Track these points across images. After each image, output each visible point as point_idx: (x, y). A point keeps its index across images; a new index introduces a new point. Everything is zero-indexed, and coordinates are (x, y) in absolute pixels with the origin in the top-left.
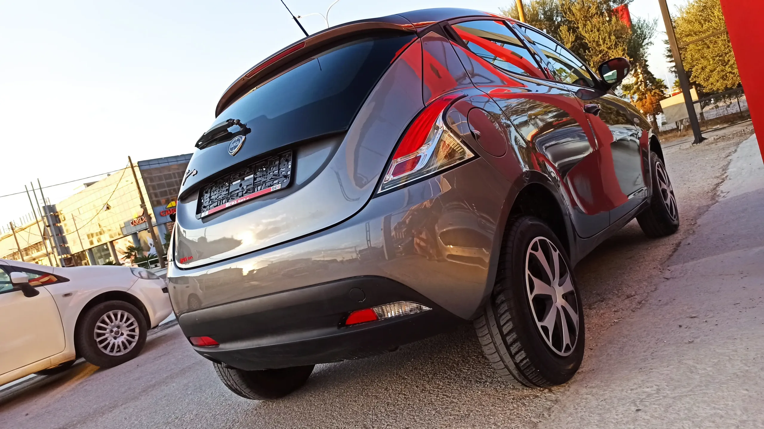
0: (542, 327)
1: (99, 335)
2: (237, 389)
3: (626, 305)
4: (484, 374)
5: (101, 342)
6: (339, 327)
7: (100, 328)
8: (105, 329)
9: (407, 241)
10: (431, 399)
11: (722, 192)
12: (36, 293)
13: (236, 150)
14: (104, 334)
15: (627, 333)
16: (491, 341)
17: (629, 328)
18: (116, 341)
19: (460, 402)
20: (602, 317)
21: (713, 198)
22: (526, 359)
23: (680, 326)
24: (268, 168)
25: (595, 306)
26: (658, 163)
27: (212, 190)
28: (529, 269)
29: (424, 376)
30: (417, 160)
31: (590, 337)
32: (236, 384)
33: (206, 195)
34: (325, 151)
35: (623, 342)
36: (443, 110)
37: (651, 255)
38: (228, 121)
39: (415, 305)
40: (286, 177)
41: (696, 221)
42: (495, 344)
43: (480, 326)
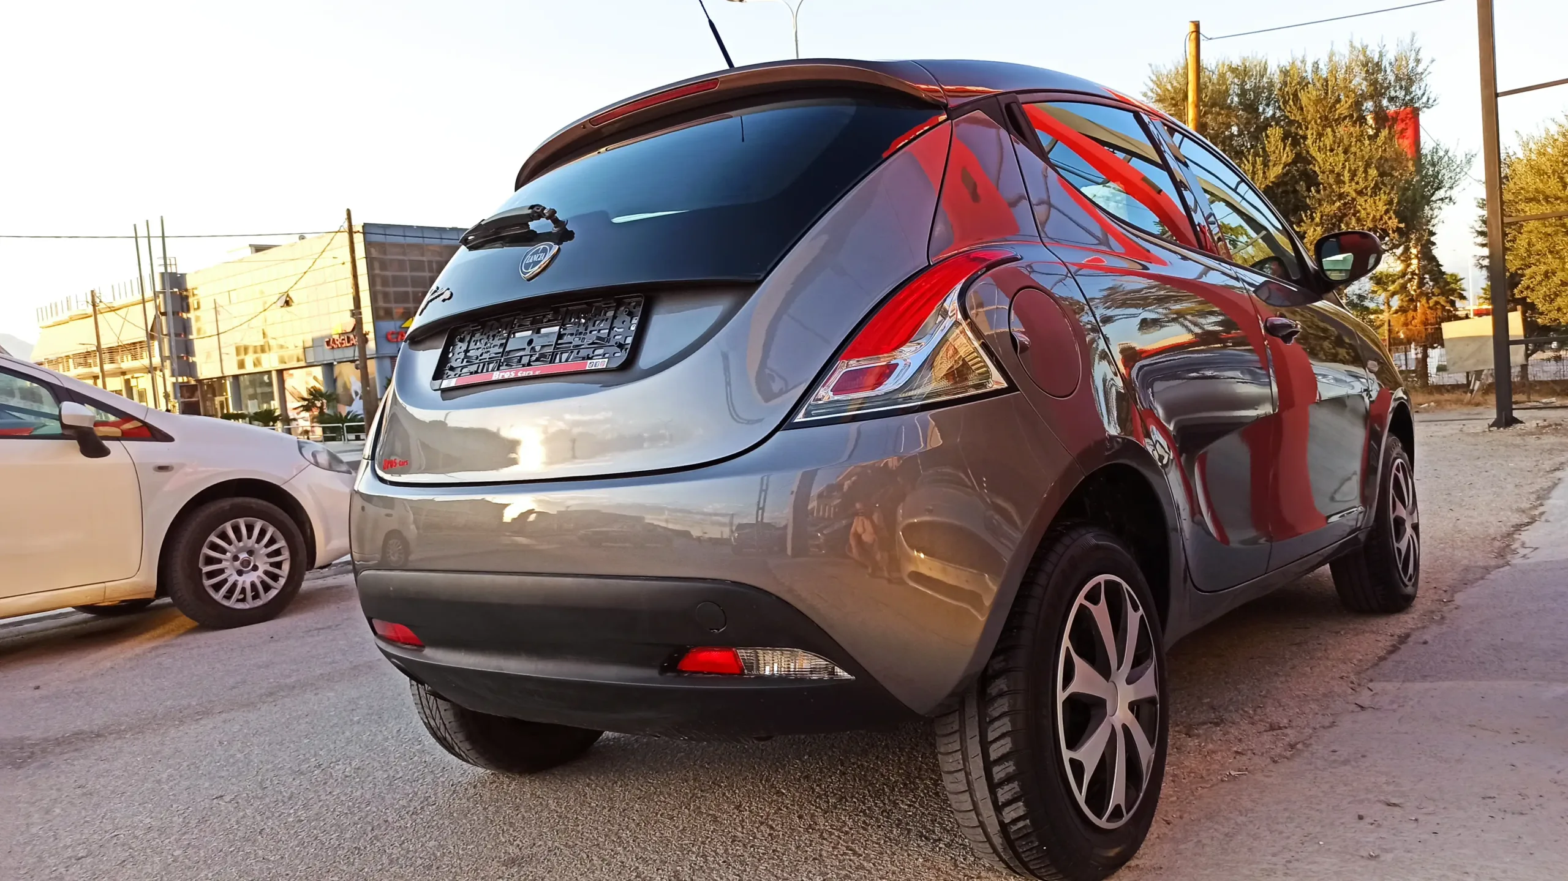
0: (1072, 761)
1: (210, 561)
3: (1263, 744)
4: (939, 823)
5: (211, 575)
6: (663, 670)
7: (214, 547)
8: (224, 551)
9: (836, 526)
10: (821, 850)
11: (1523, 545)
12: (105, 452)
13: (536, 269)
14: (219, 561)
16: (961, 767)
17: (1256, 796)
18: (241, 579)
20: (1208, 758)
21: (1501, 554)
22: (1025, 820)
23: (1361, 818)
24: (590, 319)
25: (1201, 732)
26: (1399, 461)
27: (473, 339)
28: (1071, 637)
30: (889, 370)
31: (1171, 796)
33: (460, 344)
34: (709, 311)
36: (963, 281)
37: (1342, 648)
38: (532, 207)
39: (822, 663)
40: (621, 346)
41: (1453, 597)
42: (968, 774)
43: (945, 732)
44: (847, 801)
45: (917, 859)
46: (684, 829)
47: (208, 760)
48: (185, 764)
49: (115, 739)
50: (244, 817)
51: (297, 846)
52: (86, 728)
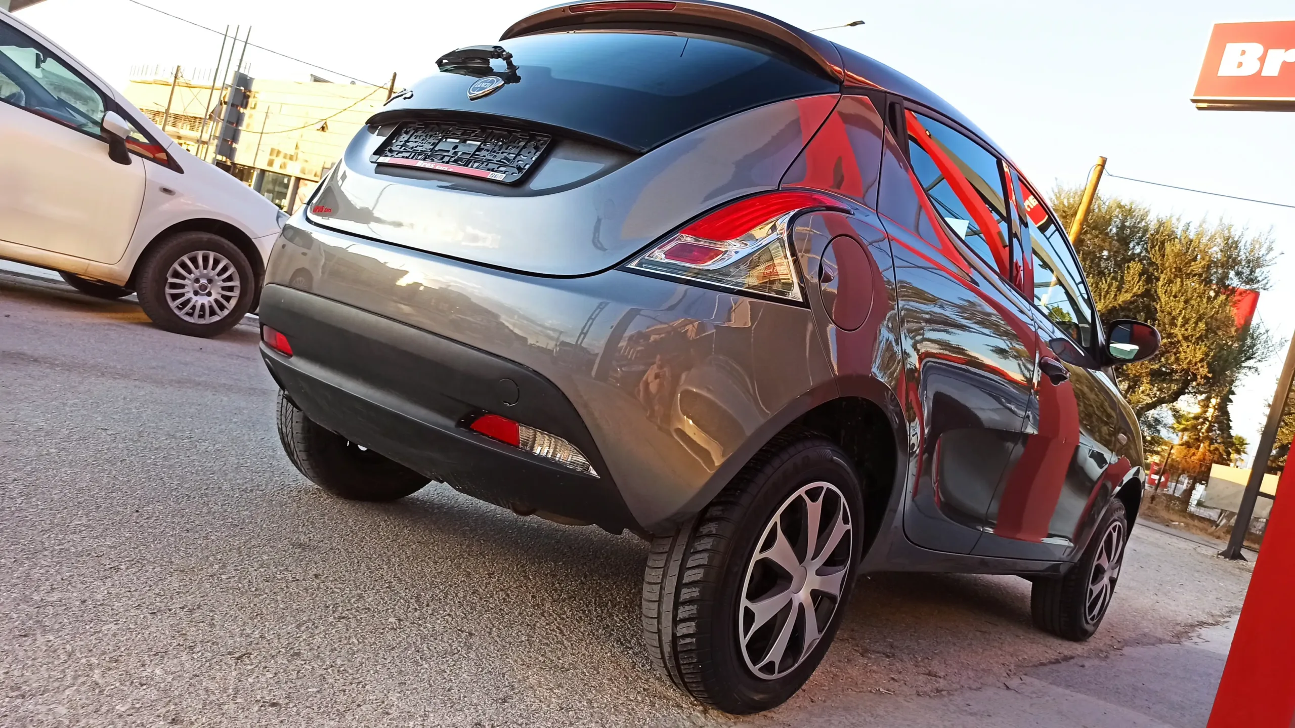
0: (746, 609)
1: (176, 275)
2: (289, 445)
3: (916, 681)
4: (637, 638)
5: (174, 286)
6: (459, 424)
7: (184, 265)
8: (190, 272)
9: (635, 368)
10: (537, 622)
11: (1199, 636)
12: (127, 162)
13: (480, 93)
14: (184, 278)
15: (882, 713)
16: (659, 581)
17: (892, 709)
18: (195, 298)
19: (573, 649)
20: (868, 674)
21: (1178, 636)
22: (692, 638)
24: (505, 143)
25: (873, 656)
26: (1118, 523)
27: (416, 134)
28: (782, 516)
29: (556, 590)
30: (712, 254)
31: (825, 686)
32: (292, 437)
33: (404, 135)
35: (865, 720)
36: (797, 210)
37: (1016, 647)
38: (495, 47)
39: (581, 459)
40: (520, 169)
41: (1123, 647)
42: (662, 589)
43: (658, 551)
44: (575, 600)
45: (606, 653)
46: (441, 572)
47: (109, 404)
48: (91, 401)
49: (48, 367)
50: (115, 448)
51: (145, 478)
52: (29, 352)
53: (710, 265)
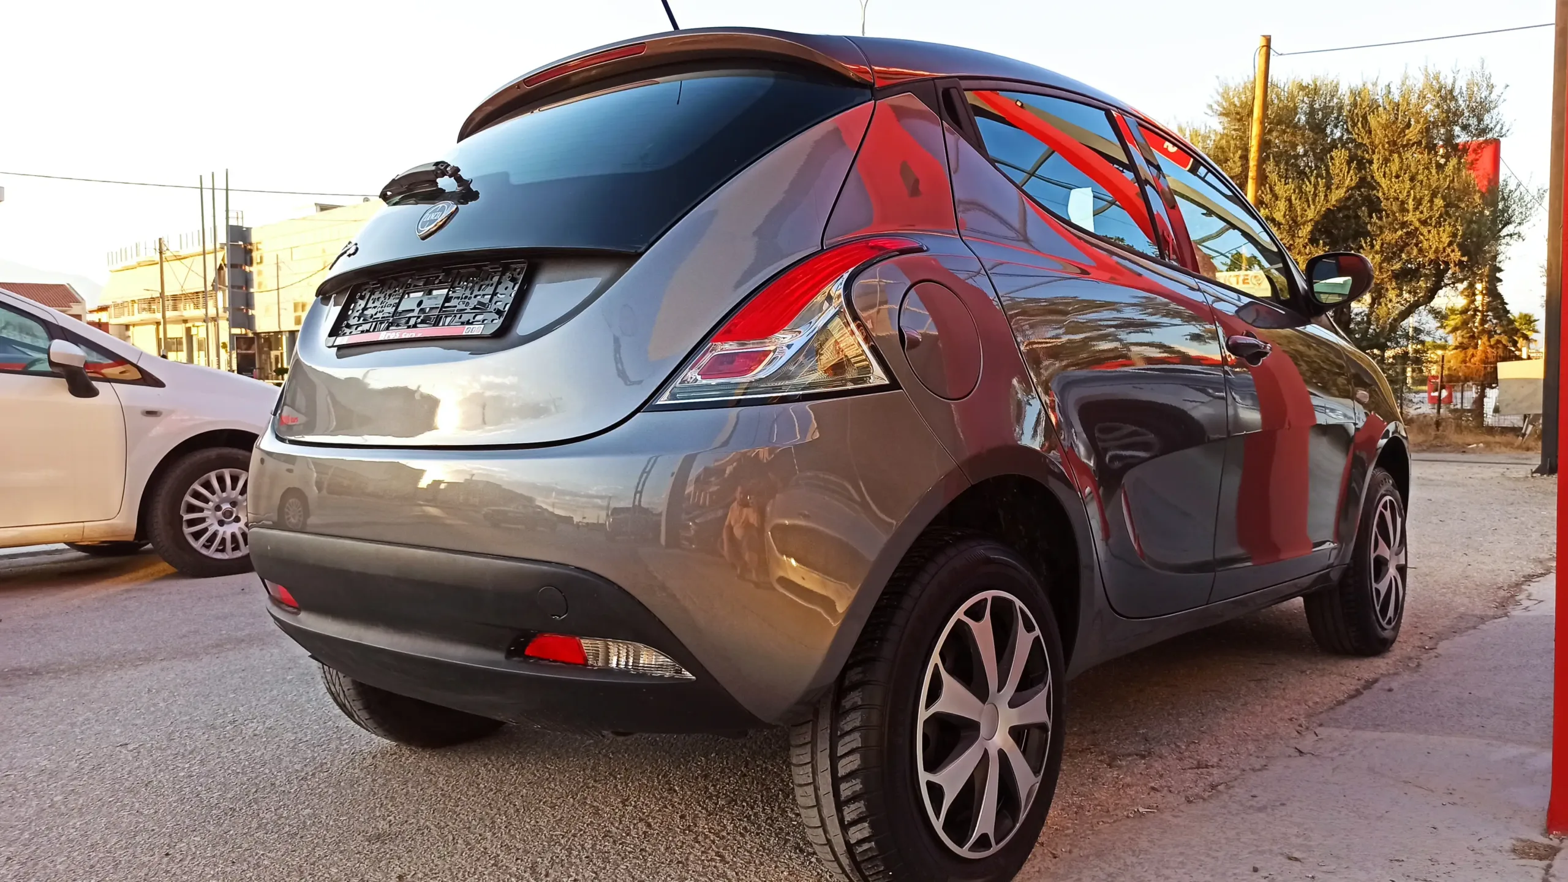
0: (929, 784)
1: (191, 509)
3: (1183, 782)
5: (192, 523)
6: (509, 655)
7: (197, 495)
8: (206, 500)
9: (711, 516)
10: (690, 853)
11: (1529, 598)
12: (93, 393)
13: (432, 227)
14: (201, 510)
15: (1145, 846)
16: (810, 780)
17: (1157, 836)
18: (221, 530)
20: (1121, 792)
21: (1503, 605)
22: (870, 842)
23: (1255, 870)
24: (477, 283)
25: (1124, 763)
26: (1388, 498)
27: (373, 297)
28: (941, 654)
30: (758, 358)
31: (1068, 828)
32: (345, 694)
33: (360, 302)
34: (584, 283)
35: (1125, 864)
36: (850, 270)
37: (1302, 689)
38: (437, 164)
39: (665, 660)
40: (499, 312)
41: (1437, 644)
42: (816, 789)
43: (799, 742)
44: (736, 804)
45: (782, 872)
46: (560, 820)
47: (130, 706)
48: (106, 709)
49: (51, 678)
50: (138, 768)
51: (176, 801)
52: (27, 665)
53: (762, 371)
